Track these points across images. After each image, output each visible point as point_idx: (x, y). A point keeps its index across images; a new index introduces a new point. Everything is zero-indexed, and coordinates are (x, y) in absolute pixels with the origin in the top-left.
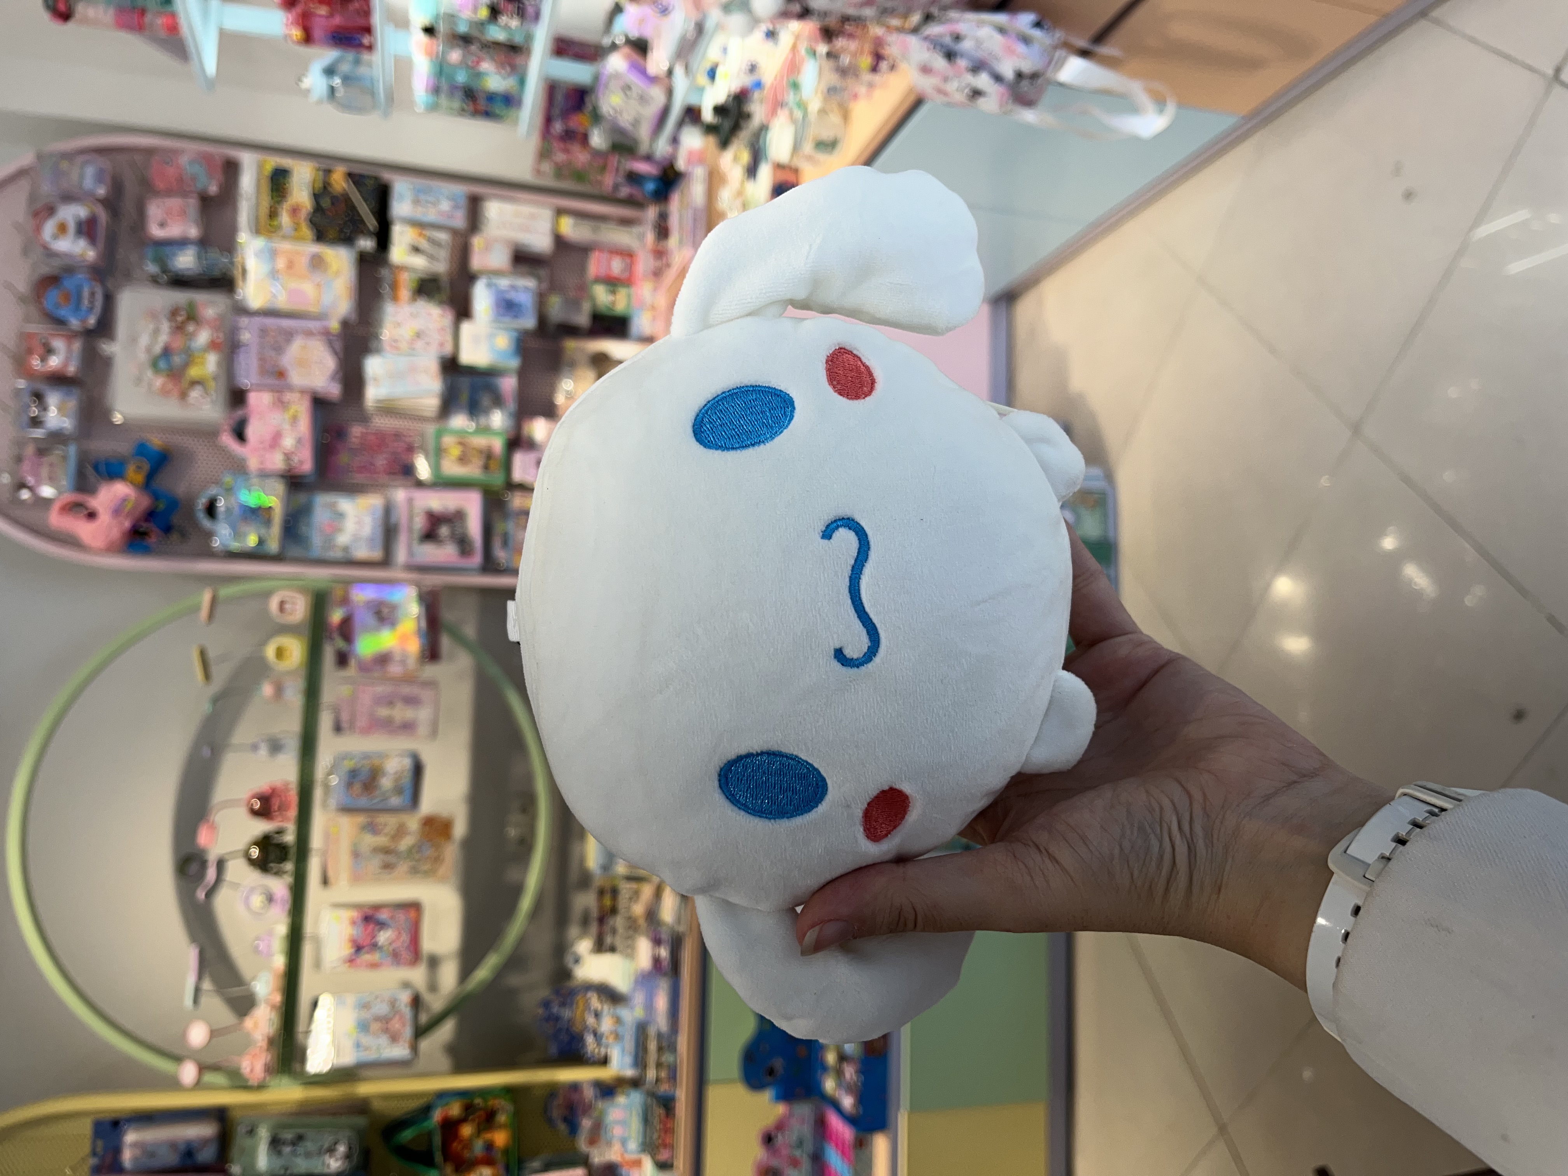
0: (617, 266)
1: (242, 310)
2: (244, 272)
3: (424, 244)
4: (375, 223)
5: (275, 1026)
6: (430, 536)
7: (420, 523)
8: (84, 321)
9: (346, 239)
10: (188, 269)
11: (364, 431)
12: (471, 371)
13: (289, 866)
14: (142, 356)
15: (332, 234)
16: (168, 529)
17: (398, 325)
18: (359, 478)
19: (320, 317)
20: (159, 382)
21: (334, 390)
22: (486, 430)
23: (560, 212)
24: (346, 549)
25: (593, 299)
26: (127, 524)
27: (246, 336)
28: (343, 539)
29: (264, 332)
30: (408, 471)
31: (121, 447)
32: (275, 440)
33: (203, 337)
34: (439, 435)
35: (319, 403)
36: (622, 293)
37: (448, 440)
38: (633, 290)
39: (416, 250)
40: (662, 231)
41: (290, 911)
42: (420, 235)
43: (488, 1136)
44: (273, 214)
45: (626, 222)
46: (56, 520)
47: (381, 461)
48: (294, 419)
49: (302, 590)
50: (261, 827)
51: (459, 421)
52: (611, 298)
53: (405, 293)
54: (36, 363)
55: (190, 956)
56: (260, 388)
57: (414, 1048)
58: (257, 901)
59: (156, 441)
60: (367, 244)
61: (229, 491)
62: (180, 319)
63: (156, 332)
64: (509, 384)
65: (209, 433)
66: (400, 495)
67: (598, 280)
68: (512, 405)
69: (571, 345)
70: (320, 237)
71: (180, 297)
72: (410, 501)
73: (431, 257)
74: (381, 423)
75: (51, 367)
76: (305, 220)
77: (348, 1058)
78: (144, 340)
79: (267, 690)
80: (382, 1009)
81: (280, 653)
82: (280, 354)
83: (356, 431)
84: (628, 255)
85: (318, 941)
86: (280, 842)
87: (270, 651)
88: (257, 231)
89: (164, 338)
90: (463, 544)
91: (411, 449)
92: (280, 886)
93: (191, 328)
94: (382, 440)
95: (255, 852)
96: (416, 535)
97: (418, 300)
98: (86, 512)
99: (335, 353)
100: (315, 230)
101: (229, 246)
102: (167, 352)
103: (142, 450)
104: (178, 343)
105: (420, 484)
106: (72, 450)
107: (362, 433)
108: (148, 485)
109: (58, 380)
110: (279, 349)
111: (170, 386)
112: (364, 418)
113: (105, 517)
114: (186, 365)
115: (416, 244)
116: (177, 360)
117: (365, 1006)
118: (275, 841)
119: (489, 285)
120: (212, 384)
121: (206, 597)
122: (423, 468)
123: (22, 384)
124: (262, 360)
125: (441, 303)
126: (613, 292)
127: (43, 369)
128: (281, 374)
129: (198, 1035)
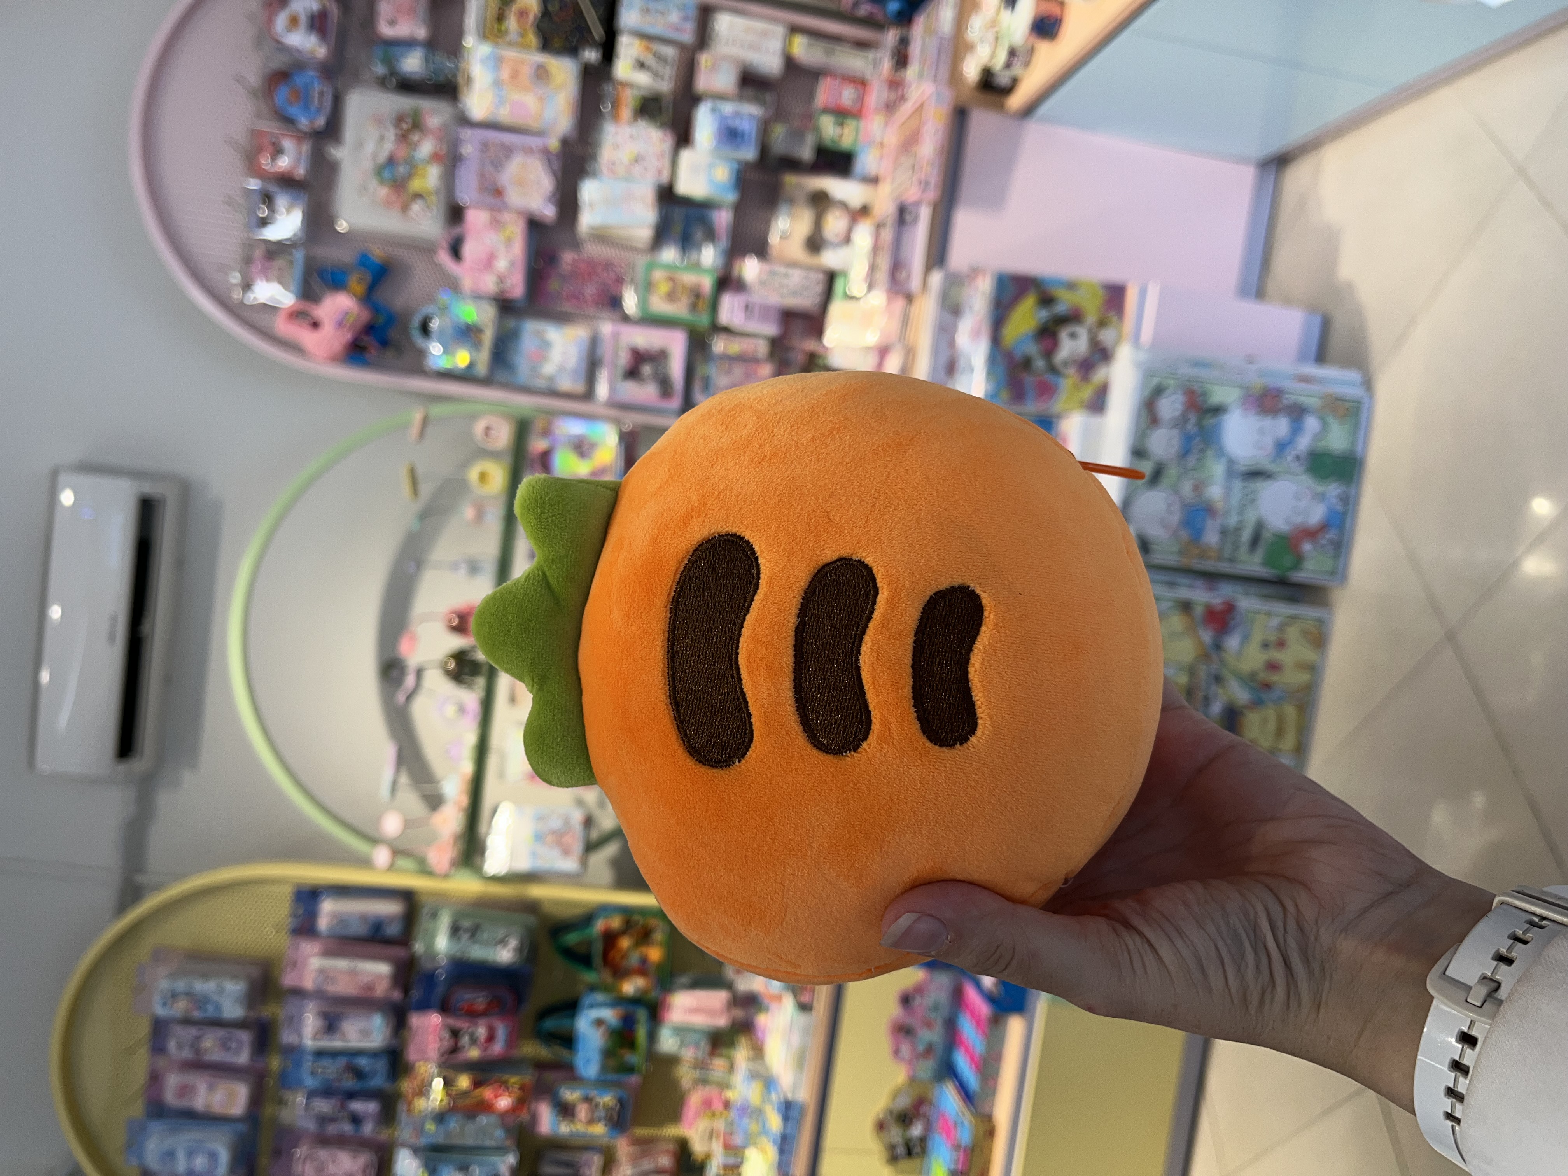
0: (847, 96)
1: (464, 121)
2: (469, 80)
3: (650, 60)
4: (602, 31)
5: (462, 826)
6: (632, 373)
7: (624, 359)
8: (312, 121)
9: (572, 50)
10: (416, 73)
11: (576, 257)
12: (687, 202)
13: (481, 682)
14: (368, 165)
15: (557, 43)
16: (385, 343)
17: (617, 147)
18: (567, 307)
19: (540, 133)
20: (383, 192)
21: (549, 212)
22: (697, 267)
23: (794, 29)
24: (551, 379)
25: (817, 130)
26: (348, 336)
27: (468, 150)
28: (549, 369)
29: (485, 146)
30: (615, 303)
31: (343, 255)
32: (489, 262)
33: (426, 148)
34: (651, 267)
35: (534, 225)
36: (851, 125)
37: (658, 275)
38: (862, 124)
39: (641, 65)
40: (901, 59)
41: (480, 723)
42: (648, 49)
43: (644, 950)
44: (500, 18)
45: (862, 45)
46: (282, 327)
47: (590, 290)
48: (509, 241)
49: (507, 416)
50: (457, 642)
51: (670, 254)
52: (838, 130)
53: (626, 112)
54: (265, 161)
55: (388, 751)
56: (480, 206)
57: (584, 862)
58: (451, 710)
59: (377, 253)
60: (591, 55)
61: (444, 309)
62: (405, 126)
63: (382, 138)
64: (723, 219)
65: (427, 249)
66: (607, 328)
67: (827, 110)
68: (724, 242)
69: (791, 180)
70: (547, 45)
71: (406, 102)
72: (616, 336)
73: (656, 75)
74: (593, 250)
75: (280, 167)
76: (532, 25)
77: (524, 864)
78: (370, 147)
79: (469, 513)
80: (556, 823)
81: (483, 477)
82: (498, 172)
83: (568, 257)
84: (861, 83)
85: (503, 758)
86: (473, 658)
87: (473, 474)
88: (485, 35)
89: (389, 146)
90: (665, 385)
91: (620, 281)
92: (471, 698)
93: (415, 137)
94: (593, 268)
95: (452, 665)
96: (620, 372)
97: (639, 121)
98: (312, 321)
99: (555, 174)
100: (542, 37)
101: (455, 50)
102: (391, 161)
103: (364, 261)
104: (402, 153)
105: (626, 319)
106: (299, 255)
107: (574, 260)
108: (368, 298)
109: (287, 182)
110: (498, 165)
111: (394, 198)
112: (576, 244)
113: (328, 328)
114: (410, 176)
115: (642, 59)
116: (402, 170)
117: (541, 818)
118: (468, 658)
119: (714, 110)
120: (434, 199)
121: (417, 416)
122: (630, 302)
123: (254, 184)
124: (482, 176)
125: (663, 125)
126: (841, 124)
127: (272, 170)
128: (498, 192)
129: (392, 825)
